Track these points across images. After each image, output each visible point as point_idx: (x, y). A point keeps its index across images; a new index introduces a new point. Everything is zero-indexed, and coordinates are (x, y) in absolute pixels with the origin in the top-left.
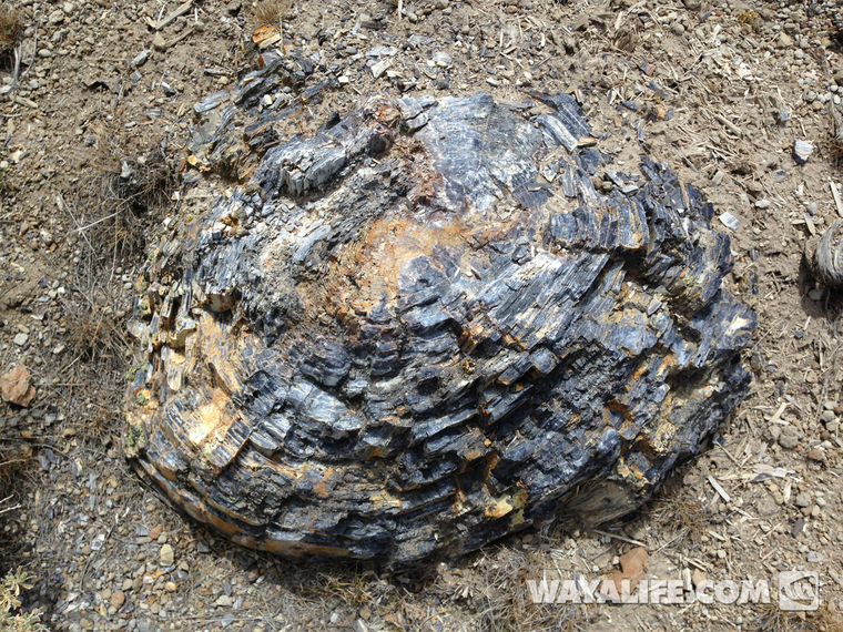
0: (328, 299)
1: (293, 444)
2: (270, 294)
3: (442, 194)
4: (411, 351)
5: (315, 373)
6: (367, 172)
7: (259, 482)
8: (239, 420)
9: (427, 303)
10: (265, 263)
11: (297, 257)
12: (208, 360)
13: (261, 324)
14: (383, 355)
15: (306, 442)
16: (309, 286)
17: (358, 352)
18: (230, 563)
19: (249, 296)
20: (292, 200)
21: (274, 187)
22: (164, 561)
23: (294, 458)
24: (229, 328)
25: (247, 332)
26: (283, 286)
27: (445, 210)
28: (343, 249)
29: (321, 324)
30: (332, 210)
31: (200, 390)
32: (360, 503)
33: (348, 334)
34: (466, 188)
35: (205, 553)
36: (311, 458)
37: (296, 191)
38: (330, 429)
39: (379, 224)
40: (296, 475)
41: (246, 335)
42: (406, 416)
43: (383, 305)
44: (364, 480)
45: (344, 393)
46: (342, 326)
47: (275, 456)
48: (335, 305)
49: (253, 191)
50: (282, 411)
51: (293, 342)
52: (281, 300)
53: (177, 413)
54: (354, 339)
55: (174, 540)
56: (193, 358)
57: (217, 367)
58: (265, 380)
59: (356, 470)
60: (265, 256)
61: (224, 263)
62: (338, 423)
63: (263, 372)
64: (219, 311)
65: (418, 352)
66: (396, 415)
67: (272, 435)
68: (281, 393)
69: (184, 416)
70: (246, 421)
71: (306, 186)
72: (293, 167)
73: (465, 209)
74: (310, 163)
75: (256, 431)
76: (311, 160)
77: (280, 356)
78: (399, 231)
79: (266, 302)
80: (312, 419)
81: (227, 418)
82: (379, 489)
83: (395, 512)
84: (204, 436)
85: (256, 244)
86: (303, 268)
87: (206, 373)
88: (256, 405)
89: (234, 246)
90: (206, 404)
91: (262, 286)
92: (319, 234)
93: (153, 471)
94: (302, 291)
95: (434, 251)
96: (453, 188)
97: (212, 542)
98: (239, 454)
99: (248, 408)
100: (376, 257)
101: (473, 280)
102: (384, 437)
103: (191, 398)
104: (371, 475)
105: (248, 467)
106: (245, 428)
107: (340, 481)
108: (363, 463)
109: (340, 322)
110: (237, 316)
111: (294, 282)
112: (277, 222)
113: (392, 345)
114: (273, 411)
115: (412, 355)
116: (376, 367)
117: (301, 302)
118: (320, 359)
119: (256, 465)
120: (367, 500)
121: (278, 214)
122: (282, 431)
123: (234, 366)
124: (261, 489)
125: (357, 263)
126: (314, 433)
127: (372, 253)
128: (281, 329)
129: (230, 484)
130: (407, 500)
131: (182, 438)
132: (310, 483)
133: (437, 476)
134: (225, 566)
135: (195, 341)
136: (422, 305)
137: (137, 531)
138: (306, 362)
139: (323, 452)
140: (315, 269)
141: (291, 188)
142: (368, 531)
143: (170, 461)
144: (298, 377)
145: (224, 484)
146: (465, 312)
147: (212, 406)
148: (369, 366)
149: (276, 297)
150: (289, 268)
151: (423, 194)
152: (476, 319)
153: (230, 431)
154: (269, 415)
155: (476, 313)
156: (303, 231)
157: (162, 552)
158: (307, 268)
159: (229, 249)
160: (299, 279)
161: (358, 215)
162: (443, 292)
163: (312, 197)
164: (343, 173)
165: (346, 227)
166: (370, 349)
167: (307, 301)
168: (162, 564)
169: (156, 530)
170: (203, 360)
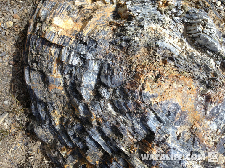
0: (144, 66)
1: (68, 68)
2: (137, 35)
3: (213, 106)
4: (131, 117)
5: (105, 71)
6: (213, 64)
7: (46, 58)
8: (71, 39)
9: (158, 119)
10: (150, 27)
11: (159, 43)
12: (94, 15)
13: (120, 35)
14: (125, 105)
15: (71, 74)
16: (146, 54)
17: (122, 90)
18: (14, 52)
19: (132, 25)
20: (184, 30)
21: (188, 19)
22: (6, 24)
23: (62, 71)
24: (112, 20)
25: (113, 29)
26: (142, 40)
27: (206, 109)
28: (171, 66)
29: (130, 66)
30: (187, 52)
31: (79, 15)
32: (52, 106)
33: (130, 82)
34: (218, 116)
35: (15, 40)
36: (64, 78)
37: (190, 31)
38: (80, 85)
39: (191, 80)
40: (54, 73)
41: (112, 29)
42: (98, 123)
43: (151, 97)
44: (63, 105)
45: (99, 88)
46: (132, 78)
47: (59, 61)
48: (143, 71)
49: (184, 9)
50: (81, 59)
51: (116, 54)
52: (135, 42)
53: (65, 8)
54: (128, 86)
55: (16, 25)
56: (92, 7)
57: (92, 20)
58: (93, 46)
59: (66, 100)
60: (154, 26)
61: (143, 7)
62: (84, 88)
63: (97, 44)
64: (118, 12)
65: (132, 120)
66: (97, 117)
67: (69, 57)
68: (89, 56)
69: (65, 12)
70: (71, 42)
71: (195, 35)
72: (204, 25)
73: (208, 119)
74: (208, 34)
75: (68, 48)
76: (210, 34)
77: (107, 50)
78: (189, 91)
79: (131, 34)
80: (82, 75)
81: (70, 33)
82: (61, 113)
83: (53, 123)
84: (58, 25)
85: (159, 20)
86: (155, 48)
87: (87, 16)
88: (80, 45)
89: (153, 9)
90: (73, 20)
91: (139, 30)
92: (174, 50)
93: (39, 7)
94: (142, 50)
95: (184, 112)
96: (217, 109)
97: (20, 41)
98: (55, 44)
99: (77, 42)
100: (174, 85)
101: (176, 136)
102: (84, 113)
103: (73, 12)
104: (65, 108)
105: (51, 50)
106: (68, 43)
107: (58, 95)
108: (70, 103)
109: (134, 76)
110: (119, 22)
111: (146, 45)
112: (172, 26)
113: (132, 108)
114: (80, 55)
115: (129, 118)
116: (118, 102)
117: (137, 52)
118: (113, 72)
119: (53, 54)
120: (54, 109)
121: (176, 25)
122: (72, 62)
123: (95, 28)
124: (43, 59)
125: (168, 76)
126: (76, 77)
127: (175, 82)
128: (121, 46)
129: (40, 44)
130: (60, 127)
131: (54, 14)
132: (53, 82)
133: (74, 141)
134: (12, 50)
135: (100, 5)
136: (156, 116)
137: (14, 9)
138: (109, 65)
139: (68, 83)
140: (156, 54)
141: (191, 28)
142: (42, 112)
143: (43, 12)
144: (100, 62)
145: (39, 41)
146: (160, 140)
147: (73, 24)
148: (117, 97)
149: (136, 39)
150: (152, 40)
151: (212, 97)
152: (159, 149)
153: (64, 36)
154: (77, 53)
155: (163, 148)
156: (171, 40)
157: (10, 22)
158: (155, 50)
159: (151, 7)
160: (148, 47)
161: (190, 67)
162: (167, 125)
163: (188, 40)
164: (208, 52)
165: (183, 63)
166: (126, 97)
167: (139, 55)
168: (4, 24)
169: (17, 16)
170: (93, 12)
